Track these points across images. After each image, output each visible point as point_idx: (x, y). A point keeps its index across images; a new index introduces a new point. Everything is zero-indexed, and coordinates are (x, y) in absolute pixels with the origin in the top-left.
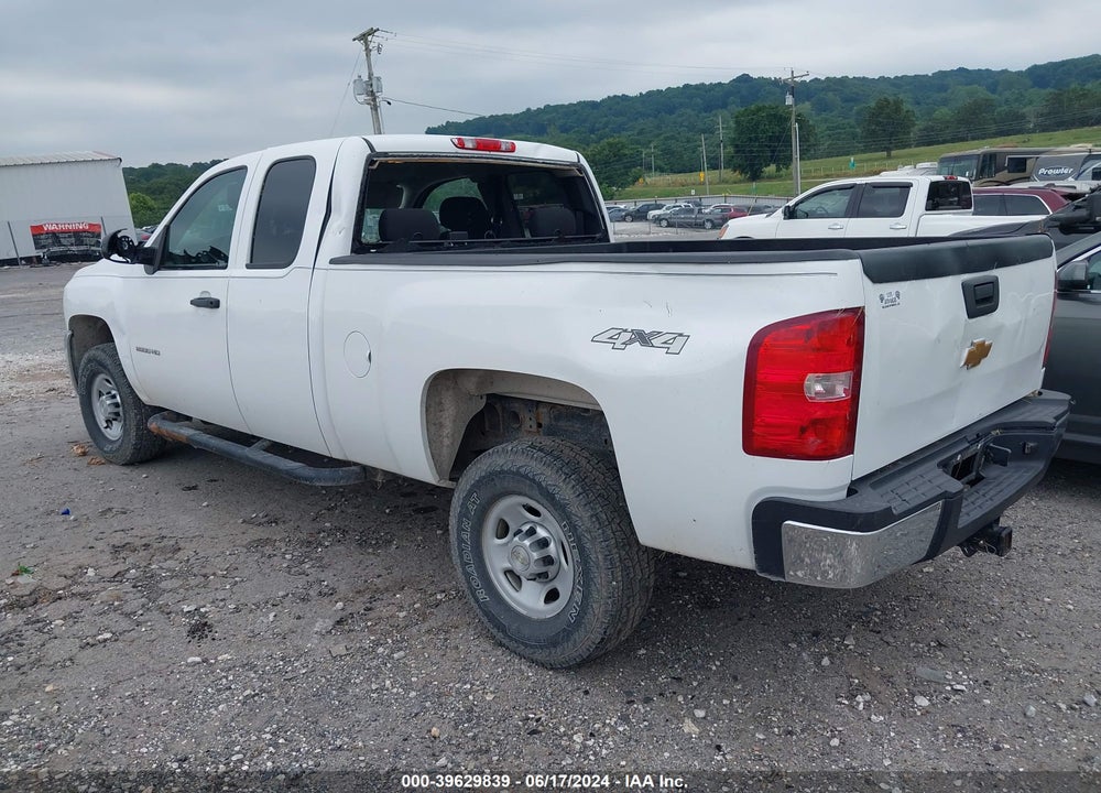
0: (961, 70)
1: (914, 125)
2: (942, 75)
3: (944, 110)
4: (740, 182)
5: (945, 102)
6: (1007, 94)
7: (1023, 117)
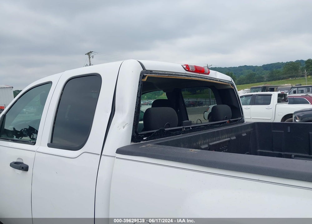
0: (245, 66)
1: (236, 79)
2: (240, 67)
3: (242, 76)
4: (190, 94)
5: (242, 74)
6: (258, 72)
7: (263, 78)
